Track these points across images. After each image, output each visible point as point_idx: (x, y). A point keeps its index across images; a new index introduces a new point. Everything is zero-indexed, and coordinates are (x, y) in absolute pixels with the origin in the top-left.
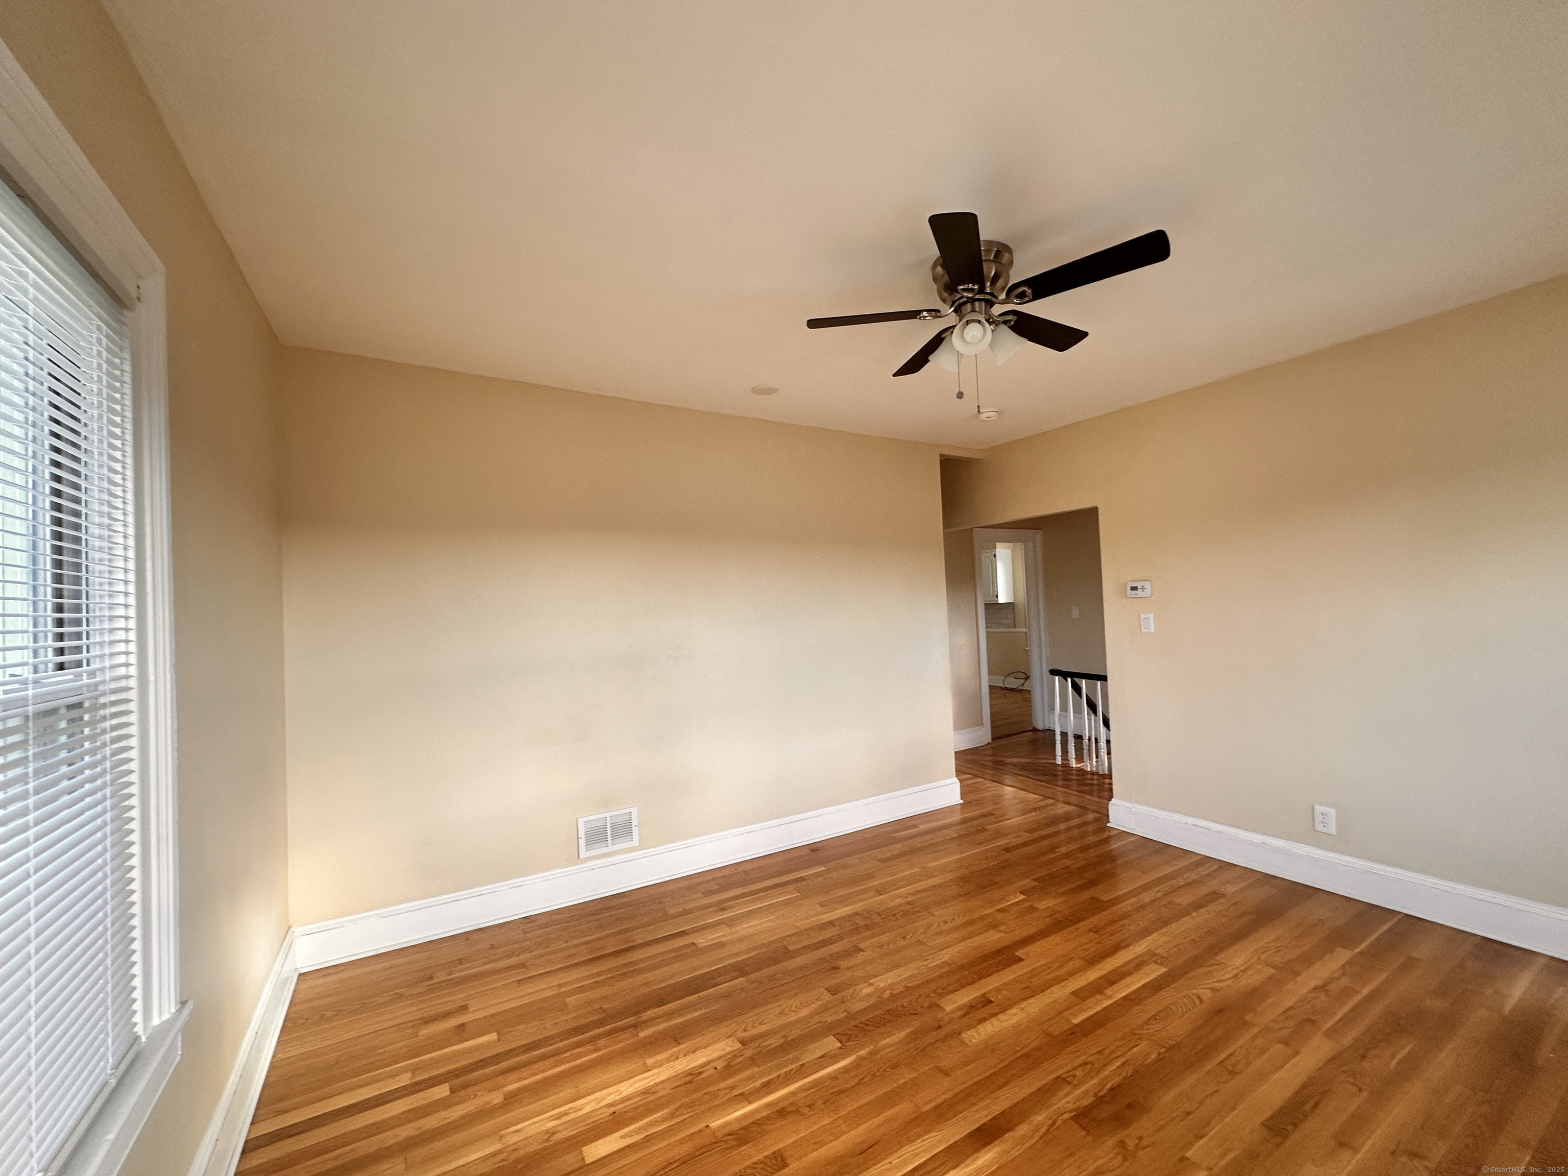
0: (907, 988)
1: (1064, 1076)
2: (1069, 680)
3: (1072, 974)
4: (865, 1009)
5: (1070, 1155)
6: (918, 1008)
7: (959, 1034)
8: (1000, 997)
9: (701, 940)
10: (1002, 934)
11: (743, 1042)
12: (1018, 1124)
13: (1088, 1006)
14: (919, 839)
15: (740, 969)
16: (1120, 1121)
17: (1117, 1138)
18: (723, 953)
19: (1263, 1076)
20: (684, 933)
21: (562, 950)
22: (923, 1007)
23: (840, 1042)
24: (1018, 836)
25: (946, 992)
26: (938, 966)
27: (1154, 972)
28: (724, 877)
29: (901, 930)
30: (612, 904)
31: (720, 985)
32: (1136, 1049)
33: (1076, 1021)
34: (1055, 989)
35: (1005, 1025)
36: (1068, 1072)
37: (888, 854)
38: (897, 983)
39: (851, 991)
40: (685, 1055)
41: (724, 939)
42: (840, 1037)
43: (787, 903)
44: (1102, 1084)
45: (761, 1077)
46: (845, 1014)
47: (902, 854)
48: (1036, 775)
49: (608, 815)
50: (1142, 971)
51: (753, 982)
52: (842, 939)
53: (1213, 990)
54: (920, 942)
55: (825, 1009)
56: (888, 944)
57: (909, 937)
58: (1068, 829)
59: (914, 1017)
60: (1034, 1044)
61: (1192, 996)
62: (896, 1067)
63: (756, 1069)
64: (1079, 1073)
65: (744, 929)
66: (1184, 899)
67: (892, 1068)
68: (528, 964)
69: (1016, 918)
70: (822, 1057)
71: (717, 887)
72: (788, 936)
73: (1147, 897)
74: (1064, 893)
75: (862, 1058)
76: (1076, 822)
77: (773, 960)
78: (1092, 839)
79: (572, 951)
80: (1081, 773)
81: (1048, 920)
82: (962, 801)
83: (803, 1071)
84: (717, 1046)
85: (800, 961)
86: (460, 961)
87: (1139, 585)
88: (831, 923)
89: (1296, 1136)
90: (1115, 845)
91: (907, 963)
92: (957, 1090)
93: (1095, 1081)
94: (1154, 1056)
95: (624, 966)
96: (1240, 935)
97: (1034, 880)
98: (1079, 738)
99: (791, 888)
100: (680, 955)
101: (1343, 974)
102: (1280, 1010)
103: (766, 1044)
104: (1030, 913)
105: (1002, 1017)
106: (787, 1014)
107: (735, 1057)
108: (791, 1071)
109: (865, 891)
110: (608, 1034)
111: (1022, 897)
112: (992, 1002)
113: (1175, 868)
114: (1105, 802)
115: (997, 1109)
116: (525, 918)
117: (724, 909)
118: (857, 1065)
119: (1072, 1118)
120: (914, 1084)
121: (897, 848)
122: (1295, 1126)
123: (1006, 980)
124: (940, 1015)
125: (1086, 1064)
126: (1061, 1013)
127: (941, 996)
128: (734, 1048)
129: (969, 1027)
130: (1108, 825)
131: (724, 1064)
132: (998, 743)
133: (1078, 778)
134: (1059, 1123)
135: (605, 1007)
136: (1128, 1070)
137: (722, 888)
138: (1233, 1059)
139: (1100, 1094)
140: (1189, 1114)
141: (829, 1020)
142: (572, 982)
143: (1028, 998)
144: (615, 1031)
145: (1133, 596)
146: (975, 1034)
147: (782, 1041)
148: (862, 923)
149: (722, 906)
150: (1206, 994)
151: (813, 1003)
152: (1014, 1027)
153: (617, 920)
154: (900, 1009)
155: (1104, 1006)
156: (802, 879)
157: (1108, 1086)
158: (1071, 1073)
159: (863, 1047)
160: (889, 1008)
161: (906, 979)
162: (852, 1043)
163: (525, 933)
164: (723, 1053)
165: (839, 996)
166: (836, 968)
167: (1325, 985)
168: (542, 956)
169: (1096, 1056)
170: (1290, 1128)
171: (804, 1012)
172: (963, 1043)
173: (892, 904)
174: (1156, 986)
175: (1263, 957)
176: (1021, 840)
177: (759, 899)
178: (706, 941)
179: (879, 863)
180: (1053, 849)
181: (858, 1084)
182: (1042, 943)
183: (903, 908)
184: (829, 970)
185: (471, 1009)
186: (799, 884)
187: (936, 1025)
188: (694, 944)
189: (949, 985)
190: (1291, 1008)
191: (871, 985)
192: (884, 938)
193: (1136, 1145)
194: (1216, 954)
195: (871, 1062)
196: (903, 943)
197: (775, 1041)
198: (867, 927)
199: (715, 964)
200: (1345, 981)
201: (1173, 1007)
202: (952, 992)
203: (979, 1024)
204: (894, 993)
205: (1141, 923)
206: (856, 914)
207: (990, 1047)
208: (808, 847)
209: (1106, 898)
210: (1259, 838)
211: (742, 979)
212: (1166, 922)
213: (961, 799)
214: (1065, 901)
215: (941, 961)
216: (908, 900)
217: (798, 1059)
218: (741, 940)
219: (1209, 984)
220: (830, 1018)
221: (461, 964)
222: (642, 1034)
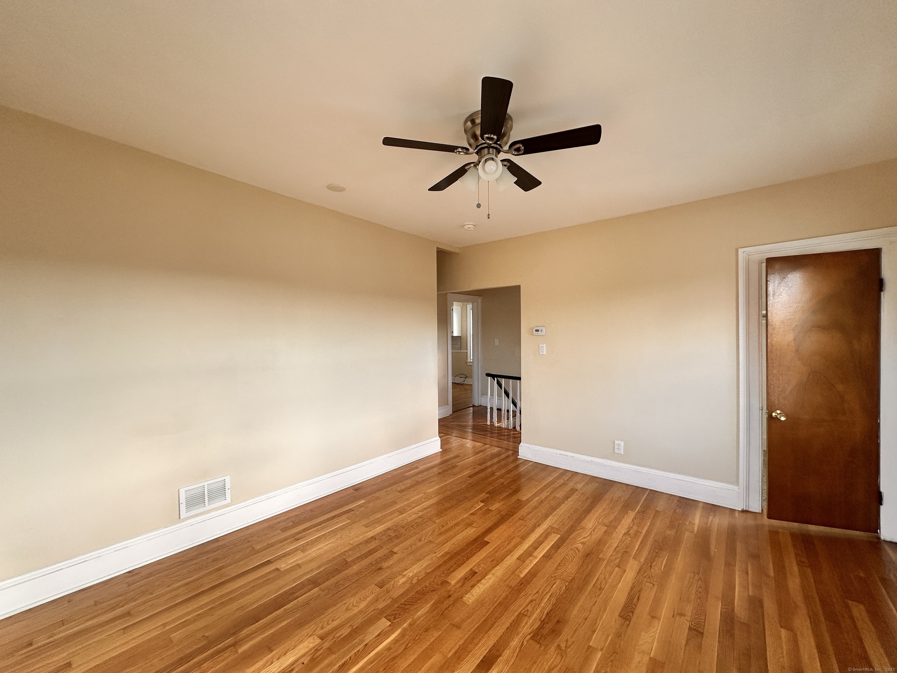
0: (427, 574)
1: (522, 612)
2: (496, 379)
3: (515, 547)
4: (402, 594)
5: (534, 663)
6: (435, 586)
7: (462, 598)
8: (480, 569)
9: (283, 565)
10: (476, 529)
11: (322, 638)
12: (504, 650)
13: (526, 565)
14: (420, 475)
15: (314, 582)
16: (555, 632)
17: (556, 644)
18: (300, 572)
19: (614, 587)
20: (269, 562)
21: (167, 593)
22: (438, 585)
23: (390, 621)
24: (474, 468)
25: (451, 571)
26: (443, 556)
27: (554, 539)
28: (296, 515)
29: (417, 536)
30: (207, 549)
31: (300, 597)
32: (555, 586)
33: (522, 576)
34: (508, 557)
35: (486, 586)
36: (524, 609)
37: (403, 487)
38: (420, 572)
39: (392, 583)
40: (278, 659)
41: (300, 562)
42: (389, 618)
43: (342, 529)
44: (542, 611)
45: (338, 662)
46: (391, 600)
47: (412, 486)
48: (478, 431)
49: (206, 484)
50: (549, 539)
51: (323, 591)
52: (382, 547)
53: (583, 543)
54: (430, 542)
55: (377, 600)
56: (411, 546)
57: (423, 539)
58: (498, 462)
59: (434, 592)
60: (504, 595)
61: (574, 549)
62: (428, 630)
63: (333, 656)
64: (529, 608)
65: (313, 552)
66: (560, 494)
67: (425, 632)
68: (132, 612)
69: (481, 518)
70: (378, 635)
71: (291, 524)
72: (346, 551)
73: (543, 495)
74: (503, 499)
75: (405, 630)
76: (503, 456)
77: (337, 571)
78: (513, 465)
79: (174, 593)
80: (499, 429)
81: (498, 516)
82: (441, 450)
83: (367, 648)
84: (301, 646)
85: (355, 568)
86: (63, 623)
87: (540, 329)
88: (373, 538)
89: (634, 618)
90: (522, 469)
91: (424, 557)
92: (466, 637)
93: (539, 610)
94: (564, 588)
95: (222, 596)
96: (588, 511)
97: (487, 493)
98: (499, 410)
99: (344, 517)
100: (267, 580)
101: (634, 524)
102: (613, 549)
103: (338, 635)
104: (488, 513)
105: (483, 581)
106: (350, 609)
107: (317, 650)
108: (358, 651)
109: (391, 513)
110: (212, 656)
111: (482, 504)
112: (477, 573)
113: (553, 478)
114: (517, 445)
115: (491, 643)
116: (129, 572)
117: (297, 540)
118: (402, 635)
119: (531, 638)
120: (439, 639)
121: (408, 482)
122: (633, 612)
123: (482, 557)
124: (449, 588)
125: (532, 601)
126: (514, 572)
127: (448, 575)
128: (315, 644)
129: (467, 592)
130: (518, 457)
131: (309, 658)
132: (456, 414)
133: (498, 432)
134: (525, 643)
135: (207, 635)
136: (553, 600)
137: (295, 524)
138: (599, 581)
139: (542, 619)
140: (586, 619)
141: (380, 607)
142: (174, 621)
143: (495, 566)
144: (219, 652)
145: (536, 335)
146: (470, 597)
147: (349, 630)
148: (393, 535)
149: (296, 537)
150: (580, 546)
151: (368, 597)
152: (492, 586)
153: (213, 561)
154: (425, 589)
155: (534, 563)
156: (351, 510)
157: (546, 612)
158: (526, 609)
159: (405, 621)
160: (418, 590)
161: (425, 568)
162: (397, 620)
163: (129, 586)
164: (307, 650)
165: (385, 588)
166: (380, 569)
167: (628, 532)
168: (144, 603)
169: (537, 595)
170: (631, 614)
171: (363, 605)
172: (465, 604)
173: (410, 519)
174: (556, 547)
175: (600, 521)
176: (476, 470)
177: (323, 528)
178: (287, 565)
179: (399, 493)
180: (493, 474)
181: (405, 649)
182: (497, 530)
183: (417, 521)
184: (375, 571)
185: (73, 666)
186: (350, 514)
187: (447, 595)
188: (277, 569)
189: (451, 567)
190: (617, 547)
191: (404, 576)
192: (407, 543)
193: (566, 647)
194: (580, 523)
195: (411, 631)
196: (419, 544)
197: (345, 631)
198: (397, 537)
199: (295, 582)
200: (635, 528)
201: (567, 557)
202: (453, 571)
203: (471, 589)
204: (420, 578)
205: (543, 511)
206: (389, 529)
207: (480, 603)
208: (353, 488)
209: (524, 498)
210: (589, 458)
211: (316, 589)
212: (554, 509)
213: (441, 448)
214: (503, 505)
215: (444, 552)
216: (420, 515)
217: (363, 641)
218: (312, 560)
219: (580, 540)
220: (381, 605)
221: (63, 625)
222: (240, 651)
